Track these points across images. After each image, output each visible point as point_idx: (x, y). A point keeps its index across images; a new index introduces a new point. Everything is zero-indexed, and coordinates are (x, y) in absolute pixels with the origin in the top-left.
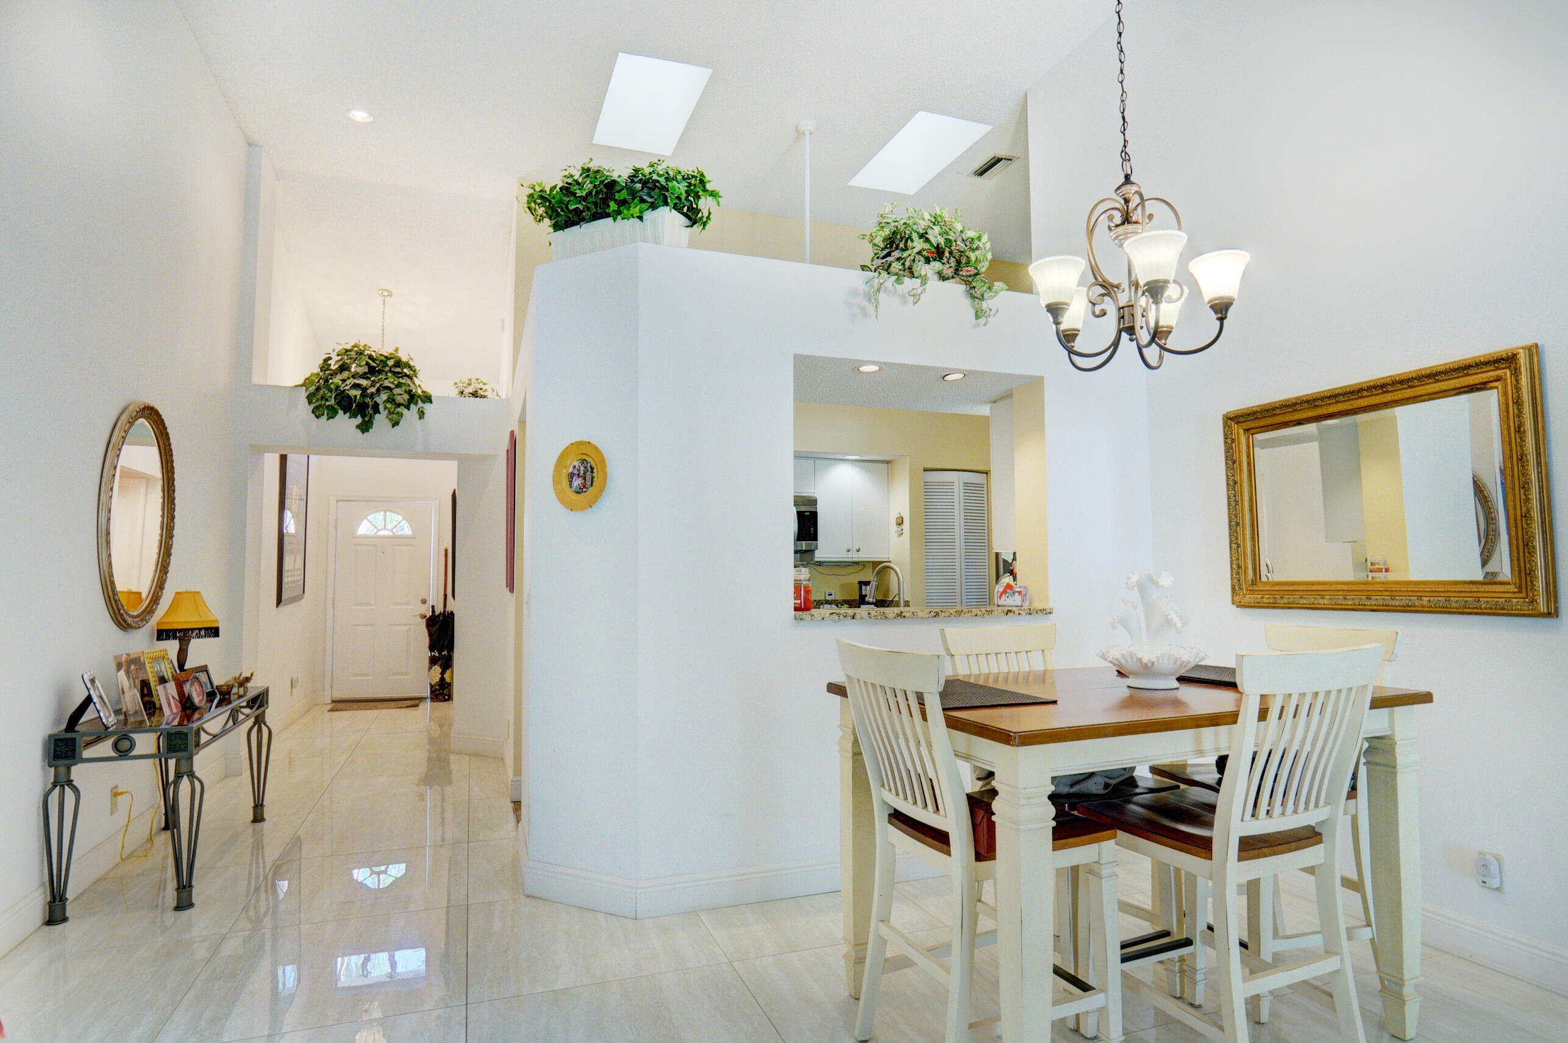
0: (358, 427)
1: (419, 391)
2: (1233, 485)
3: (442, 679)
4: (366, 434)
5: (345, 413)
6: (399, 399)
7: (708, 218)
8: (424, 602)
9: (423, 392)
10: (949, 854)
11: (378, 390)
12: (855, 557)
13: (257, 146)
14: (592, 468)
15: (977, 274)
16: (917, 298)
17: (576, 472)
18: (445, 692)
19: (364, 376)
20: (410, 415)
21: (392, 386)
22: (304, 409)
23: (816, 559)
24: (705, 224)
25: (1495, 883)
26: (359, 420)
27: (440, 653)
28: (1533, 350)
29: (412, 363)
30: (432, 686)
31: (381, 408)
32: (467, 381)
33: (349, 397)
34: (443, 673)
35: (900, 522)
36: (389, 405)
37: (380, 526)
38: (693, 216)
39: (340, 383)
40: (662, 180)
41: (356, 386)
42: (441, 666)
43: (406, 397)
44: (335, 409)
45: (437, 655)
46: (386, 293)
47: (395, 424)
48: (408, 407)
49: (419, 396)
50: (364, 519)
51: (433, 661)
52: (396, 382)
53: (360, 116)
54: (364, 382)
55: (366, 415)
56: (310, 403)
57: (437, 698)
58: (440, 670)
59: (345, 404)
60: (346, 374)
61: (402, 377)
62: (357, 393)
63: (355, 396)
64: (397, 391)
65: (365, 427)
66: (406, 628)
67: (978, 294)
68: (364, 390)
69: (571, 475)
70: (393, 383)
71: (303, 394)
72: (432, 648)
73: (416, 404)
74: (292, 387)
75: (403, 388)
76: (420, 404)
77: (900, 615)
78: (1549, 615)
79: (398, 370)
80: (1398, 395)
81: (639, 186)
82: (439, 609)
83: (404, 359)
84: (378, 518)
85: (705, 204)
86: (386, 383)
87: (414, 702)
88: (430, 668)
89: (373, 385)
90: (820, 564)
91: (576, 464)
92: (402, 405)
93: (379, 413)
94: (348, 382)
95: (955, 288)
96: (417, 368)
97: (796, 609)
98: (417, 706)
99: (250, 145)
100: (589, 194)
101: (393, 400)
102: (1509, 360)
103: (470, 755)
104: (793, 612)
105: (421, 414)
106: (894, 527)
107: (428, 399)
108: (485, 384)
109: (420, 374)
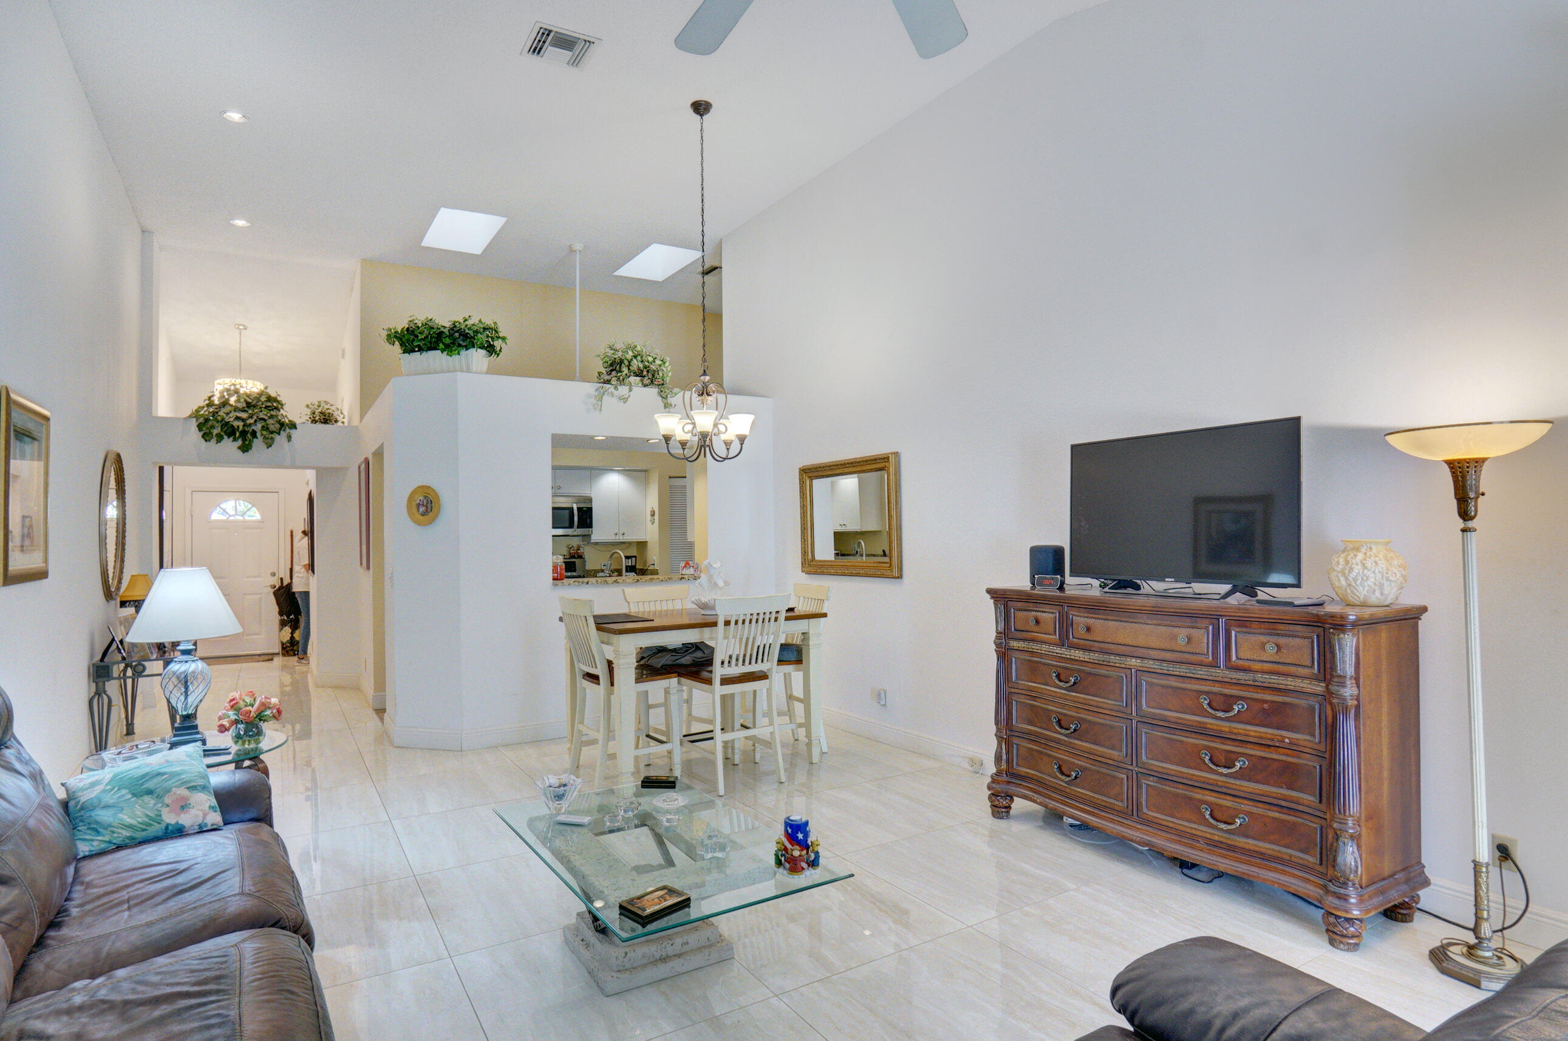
0: (239, 448)
1: (287, 421)
2: (803, 507)
3: (292, 638)
4: (246, 453)
5: (229, 438)
6: (272, 428)
7: (500, 351)
8: (273, 574)
9: (289, 421)
10: (599, 684)
11: (256, 421)
12: (621, 539)
13: (148, 232)
14: (431, 501)
15: (663, 384)
16: (624, 400)
17: (421, 503)
18: (295, 648)
19: (243, 411)
20: (280, 439)
21: (266, 418)
22: (195, 435)
23: (592, 541)
24: (498, 355)
25: (883, 703)
26: (240, 442)
27: (288, 617)
28: (897, 454)
29: (279, 399)
30: (283, 644)
31: (258, 434)
32: (317, 404)
33: (233, 426)
34: (292, 633)
35: (653, 515)
36: (264, 433)
37: (232, 512)
38: (490, 349)
39: (225, 415)
40: (471, 333)
41: (237, 418)
42: (291, 627)
43: (278, 426)
44: (222, 436)
45: (286, 618)
46: (241, 327)
47: (269, 446)
48: (279, 434)
49: (287, 425)
50: (216, 506)
51: (283, 624)
52: (269, 415)
53: (240, 223)
54: (244, 415)
55: (246, 440)
56: (200, 430)
57: (287, 652)
58: (290, 631)
59: (230, 431)
60: (227, 409)
61: (272, 410)
62: (241, 424)
63: (238, 427)
64: (270, 421)
65: (245, 448)
66: (259, 596)
67: (664, 395)
68: (243, 420)
69: (418, 505)
70: (266, 415)
71: (194, 423)
72: (281, 613)
73: (284, 430)
74: (185, 419)
75: (275, 419)
76: (288, 430)
77: (616, 581)
78: (898, 578)
79: (269, 404)
80: (840, 471)
81: (457, 335)
82: (286, 581)
83: (273, 395)
84: (229, 505)
85: (497, 344)
86: (261, 416)
87: (269, 657)
88: (281, 629)
89: (251, 417)
90: (596, 543)
91: (421, 498)
92: (275, 432)
93: (257, 438)
94: (231, 415)
95: (653, 391)
96: (284, 402)
97: (554, 579)
98: (272, 660)
99: (143, 231)
100: (427, 337)
101: (268, 428)
102: (885, 459)
103: (333, 687)
104: (551, 581)
105: (289, 438)
106: (649, 517)
107: (293, 426)
108: (331, 405)
109: (285, 407)
